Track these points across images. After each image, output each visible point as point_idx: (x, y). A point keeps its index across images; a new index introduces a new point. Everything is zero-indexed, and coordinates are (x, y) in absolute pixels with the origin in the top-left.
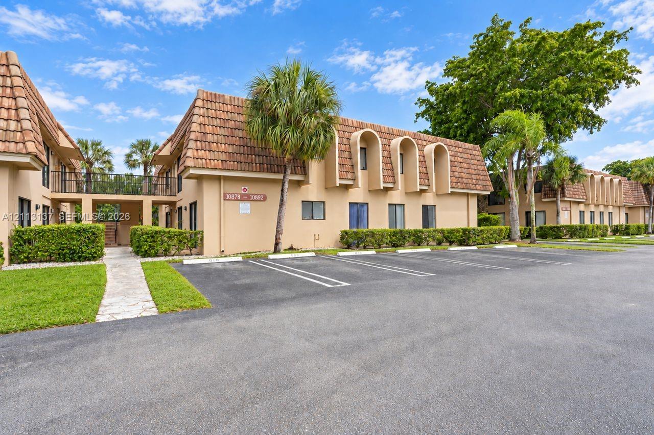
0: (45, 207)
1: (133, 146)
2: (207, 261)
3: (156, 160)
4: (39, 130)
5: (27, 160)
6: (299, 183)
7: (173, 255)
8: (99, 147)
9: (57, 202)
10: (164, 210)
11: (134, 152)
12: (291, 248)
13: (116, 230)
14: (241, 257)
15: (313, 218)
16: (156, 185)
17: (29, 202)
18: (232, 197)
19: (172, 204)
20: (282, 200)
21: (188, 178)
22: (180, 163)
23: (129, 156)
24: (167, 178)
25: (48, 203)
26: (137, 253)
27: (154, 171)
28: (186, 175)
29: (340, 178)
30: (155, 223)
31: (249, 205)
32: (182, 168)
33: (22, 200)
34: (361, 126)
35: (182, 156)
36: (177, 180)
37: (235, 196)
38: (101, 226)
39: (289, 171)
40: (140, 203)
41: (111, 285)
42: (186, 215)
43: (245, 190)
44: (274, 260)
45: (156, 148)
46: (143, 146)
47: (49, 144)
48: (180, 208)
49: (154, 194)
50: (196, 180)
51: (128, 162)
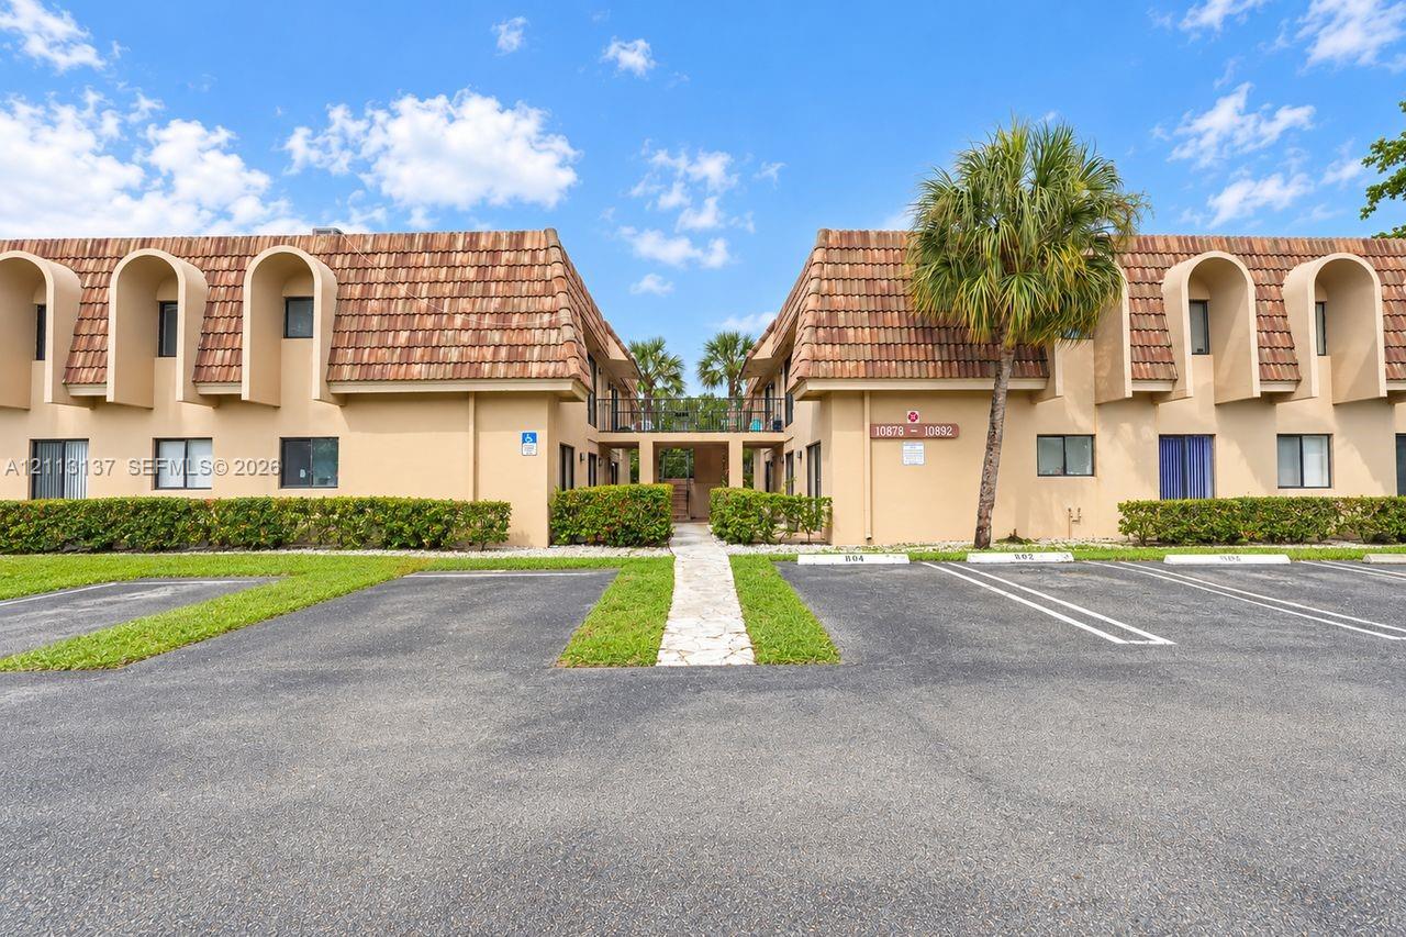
0: (592, 456)
1: (712, 348)
2: (839, 560)
3: (748, 369)
4: (582, 338)
5: (567, 387)
6: (1032, 397)
7: (780, 543)
8: (661, 353)
9: (606, 448)
10: (764, 456)
11: (712, 359)
12: (1013, 539)
13: (688, 492)
14: (906, 556)
15: (1065, 474)
16: (750, 414)
17: (572, 449)
18: (889, 432)
19: (777, 447)
20: (992, 436)
21: (804, 398)
22: (790, 373)
23: (705, 365)
24: (767, 399)
25: (595, 451)
26: (721, 536)
27: (745, 388)
28: (801, 392)
29: (1134, 379)
30: (748, 482)
31: (922, 447)
32: (792, 381)
33: (563, 447)
34: (1190, 247)
35: (793, 357)
36: (783, 402)
37: (893, 430)
38: (666, 487)
39: (1007, 370)
40: (724, 447)
41: (681, 594)
42: (800, 468)
43: (913, 417)
44: (979, 566)
45: (748, 346)
46: (726, 345)
47: (596, 358)
48: (790, 455)
49: (746, 430)
50: (818, 402)
51: (703, 374)
